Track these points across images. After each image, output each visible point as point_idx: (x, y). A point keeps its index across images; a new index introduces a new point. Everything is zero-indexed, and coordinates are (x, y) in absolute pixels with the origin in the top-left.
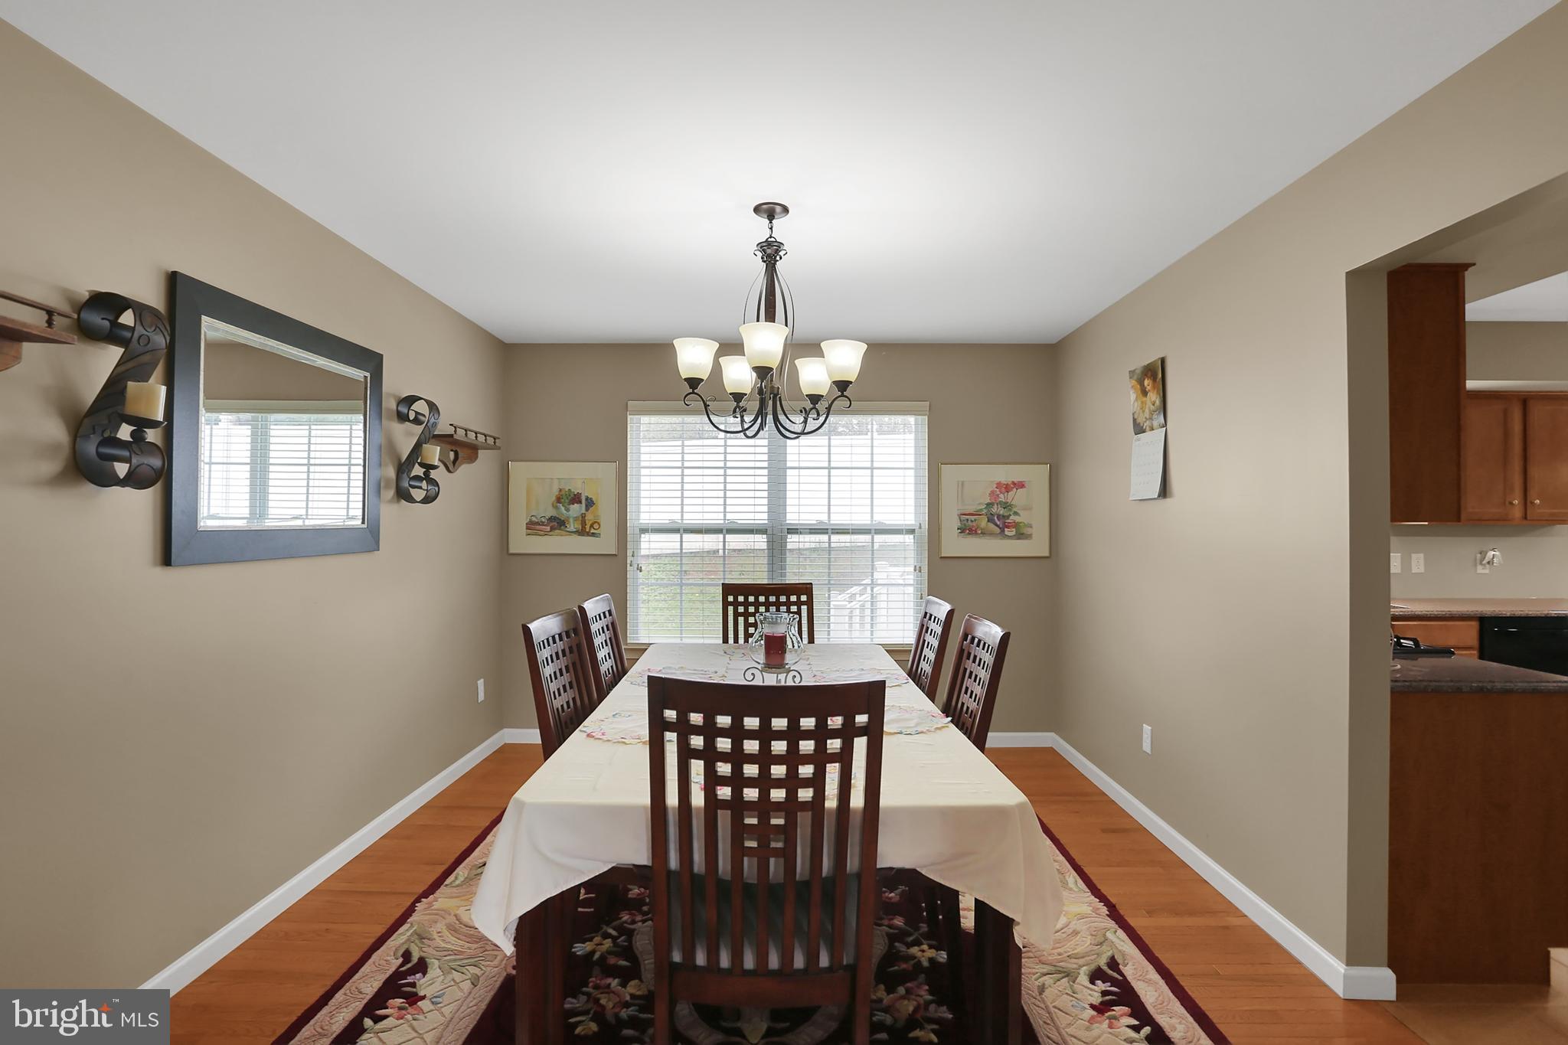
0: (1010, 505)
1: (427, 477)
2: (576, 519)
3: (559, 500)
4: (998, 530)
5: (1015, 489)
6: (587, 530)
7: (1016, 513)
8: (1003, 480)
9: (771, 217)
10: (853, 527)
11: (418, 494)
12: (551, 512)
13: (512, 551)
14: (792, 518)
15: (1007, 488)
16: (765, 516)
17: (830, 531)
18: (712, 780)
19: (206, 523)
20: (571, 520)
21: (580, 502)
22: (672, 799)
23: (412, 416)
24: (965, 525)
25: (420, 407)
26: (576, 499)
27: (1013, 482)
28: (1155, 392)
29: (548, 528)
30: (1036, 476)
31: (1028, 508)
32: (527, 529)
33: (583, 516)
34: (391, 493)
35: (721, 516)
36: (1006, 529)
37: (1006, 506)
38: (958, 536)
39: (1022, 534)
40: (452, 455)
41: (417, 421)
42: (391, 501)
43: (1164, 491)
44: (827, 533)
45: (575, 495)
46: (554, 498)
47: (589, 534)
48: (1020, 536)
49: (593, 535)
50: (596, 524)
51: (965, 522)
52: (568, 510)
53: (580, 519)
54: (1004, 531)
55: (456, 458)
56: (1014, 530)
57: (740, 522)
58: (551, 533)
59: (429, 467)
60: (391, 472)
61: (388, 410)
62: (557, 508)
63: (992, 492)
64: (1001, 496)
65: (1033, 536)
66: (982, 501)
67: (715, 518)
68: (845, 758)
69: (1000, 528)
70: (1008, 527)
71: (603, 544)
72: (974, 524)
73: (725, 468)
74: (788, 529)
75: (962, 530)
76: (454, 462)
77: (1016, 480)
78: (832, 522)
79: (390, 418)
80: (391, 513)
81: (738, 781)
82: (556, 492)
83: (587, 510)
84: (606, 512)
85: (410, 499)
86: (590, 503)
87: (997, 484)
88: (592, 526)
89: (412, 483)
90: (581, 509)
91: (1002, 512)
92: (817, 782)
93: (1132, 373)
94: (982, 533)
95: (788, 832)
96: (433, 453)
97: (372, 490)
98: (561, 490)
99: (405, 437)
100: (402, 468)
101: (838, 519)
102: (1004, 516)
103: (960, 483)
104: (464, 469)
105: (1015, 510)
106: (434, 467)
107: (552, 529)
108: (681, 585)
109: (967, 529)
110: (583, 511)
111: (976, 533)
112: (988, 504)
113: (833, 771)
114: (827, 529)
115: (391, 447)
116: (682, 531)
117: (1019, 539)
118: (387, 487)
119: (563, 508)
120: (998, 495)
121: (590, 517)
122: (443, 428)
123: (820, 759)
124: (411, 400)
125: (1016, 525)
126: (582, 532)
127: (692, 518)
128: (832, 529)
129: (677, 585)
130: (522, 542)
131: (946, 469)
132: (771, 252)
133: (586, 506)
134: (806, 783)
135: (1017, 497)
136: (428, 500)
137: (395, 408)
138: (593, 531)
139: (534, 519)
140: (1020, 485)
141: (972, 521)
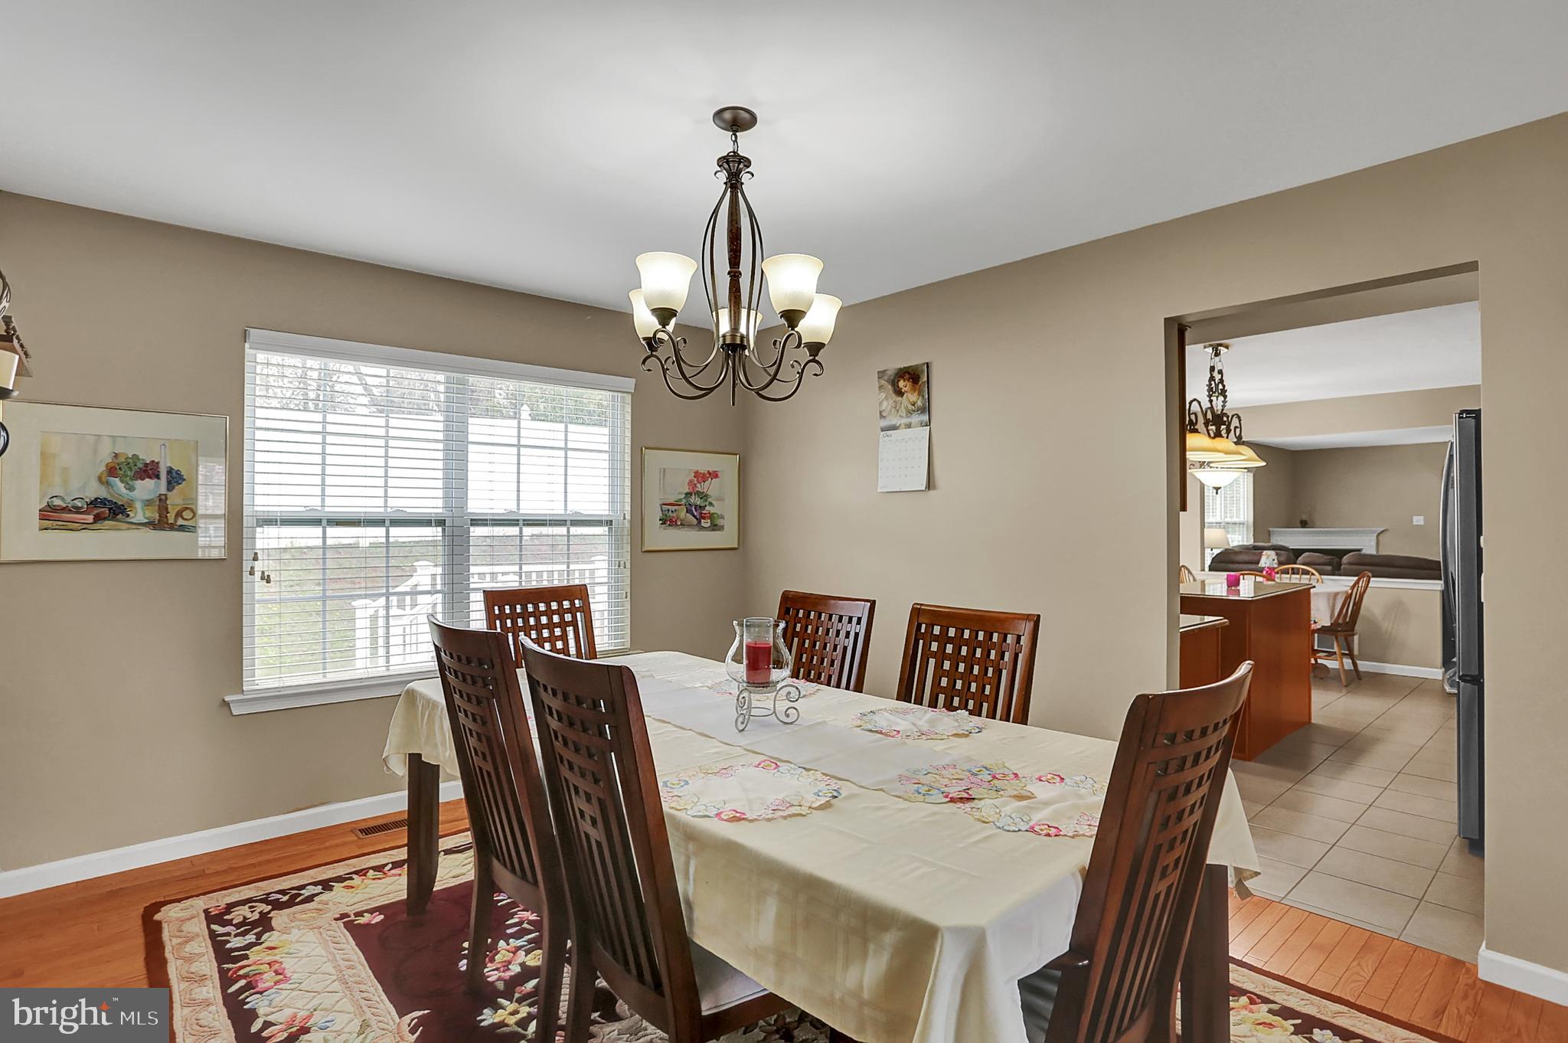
0: (706, 496)
2: (148, 503)
3: (112, 471)
4: (695, 521)
5: (710, 479)
6: (171, 521)
7: (711, 504)
8: (703, 469)
10: (551, 518)
12: (94, 491)
14: (476, 505)
15: (702, 477)
16: (440, 503)
17: (521, 522)
20: (138, 505)
21: (158, 477)
24: (666, 515)
26: (149, 471)
27: (709, 471)
28: (916, 393)
30: (727, 466)
31: (720, 499)
33: (162, 500)
35: (381, 502)
36: (702, 521)
37: (704, 496)
38: (660, 527)
39: (716, 525)
43: (930, 484)
44: (518, 525)
45: (146, 465)
46: (103, 468)
47: (172, 527)
48: (715, 527)
50: (188, 511)
51: (666, 512)
52: (131, 489)
53: (158, 503)
54: (700, 522)
56: (709, 521)
57: (409, 510)
58: (97, 526)
63: (691, 481)
64: (698, 485)
65: (725, 527)
66: (681, 490)
67: (373, 506)
69: (697, 519)
70: (704, 518)
72: (674, 514)
73: (387, 437)
74: (472, 520)
75: (664, 521)
77: (711, 470)
78: (521, 512)
82: (105, 457)
83: (169, 490)
87: (695, 473)
88: (179, 514)
90: (158, 486)
91: (699, 502)
93: (881, 374)
94: (681, 524)
101: (529, 508)
102: (700, 507)
103: (662, 470)
105: (710, 500)
108: (324, 599)
109: (667, 521)
110: (163, 490)
111: (676, 525)
112: (686, 494)
114: (518, 520)
116: (324, 522)
117: (713, 530)
120: (695, 485)
121: (175, 499)
125: (711, 516)
126: (161, 523)
127: (336, 505)
128: (524, 520)
129: (316, 599)
131: (649, 454)
133: (169, 483)
135: (711, 487)
138: (180, 522)
140: (714, 475)
141: (672, 511)
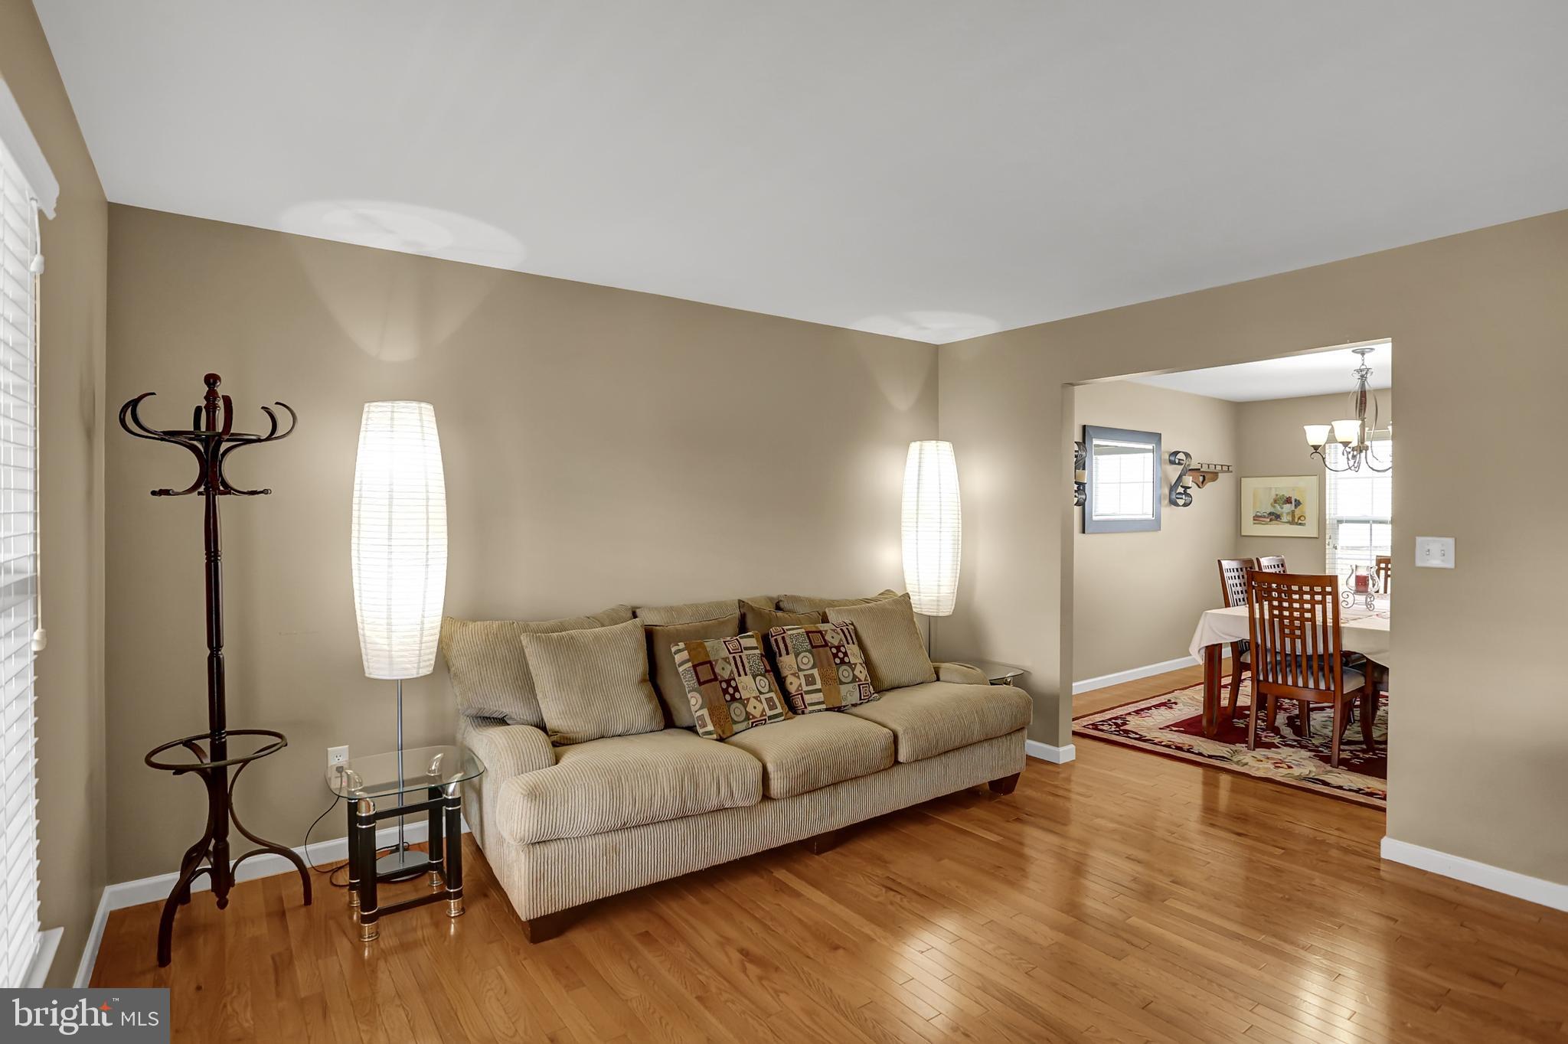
1: (1185, 493)
2: (1288, 514)
3: (1275, 501)
9: (1363, 354)
11: (1181, 502)
12: (1270, 509)
13: (1242, 534)
18: (1272, 608)
19: (1095, 518)
21: (1291, 503)
22: (1257, 616)
23: (1177, 461)
25: (1181, 456)
26: (1288, 501)
29: (1268, 520)
32: (1254, 520)
33: (1293, 512)
34: (1167, 501)
40: (1201, 478)
41: (1179, 464)
42: (1166, 506)
46: (1272, 501)
47: (1297, 524)
49: (1300, 524)
52: (1282, 508)
55: (1204, 480)
59: (1186, 488)
60: (1166, 491)
61: (1165, 460)
62: (1274, 507)
68: (1323, 602)
71: (1310, 530)
76: (1203, 482)
79: (1165, 464)
80: (1167, 511)
81: (1281, 608)
84: (1310, 510)
85: (1177, 505)
86: (1298, 503)
88: (1299, 518)
89: (1178, 496)
92: (1312, 611)
95: (1302, 628)
96: (1188, 480)
97: (1157, 500)
98: (1277, 495)
99: (1174, 472)
100: (1172, 488)
104: (1209, 485)
106: (1189, 488)
107: (1271, 520)
113: (1319, 608)
115: (1166, 478)
118: (1165, 499)
119: (1279, 507)
121: (1298, 513)
122: (1194, 465)
123: (1313, 602)
124: (1176, 453)
126: (1292, 522)
130: (1250, 528)
134: (1308, 611)
136: (1185, 505)
137: (1168, 458)
138: (1300, 522)
139: (1258, 514)
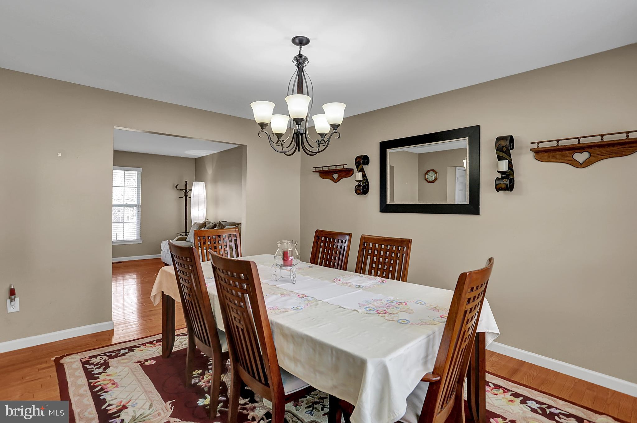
132: (300, 61)
